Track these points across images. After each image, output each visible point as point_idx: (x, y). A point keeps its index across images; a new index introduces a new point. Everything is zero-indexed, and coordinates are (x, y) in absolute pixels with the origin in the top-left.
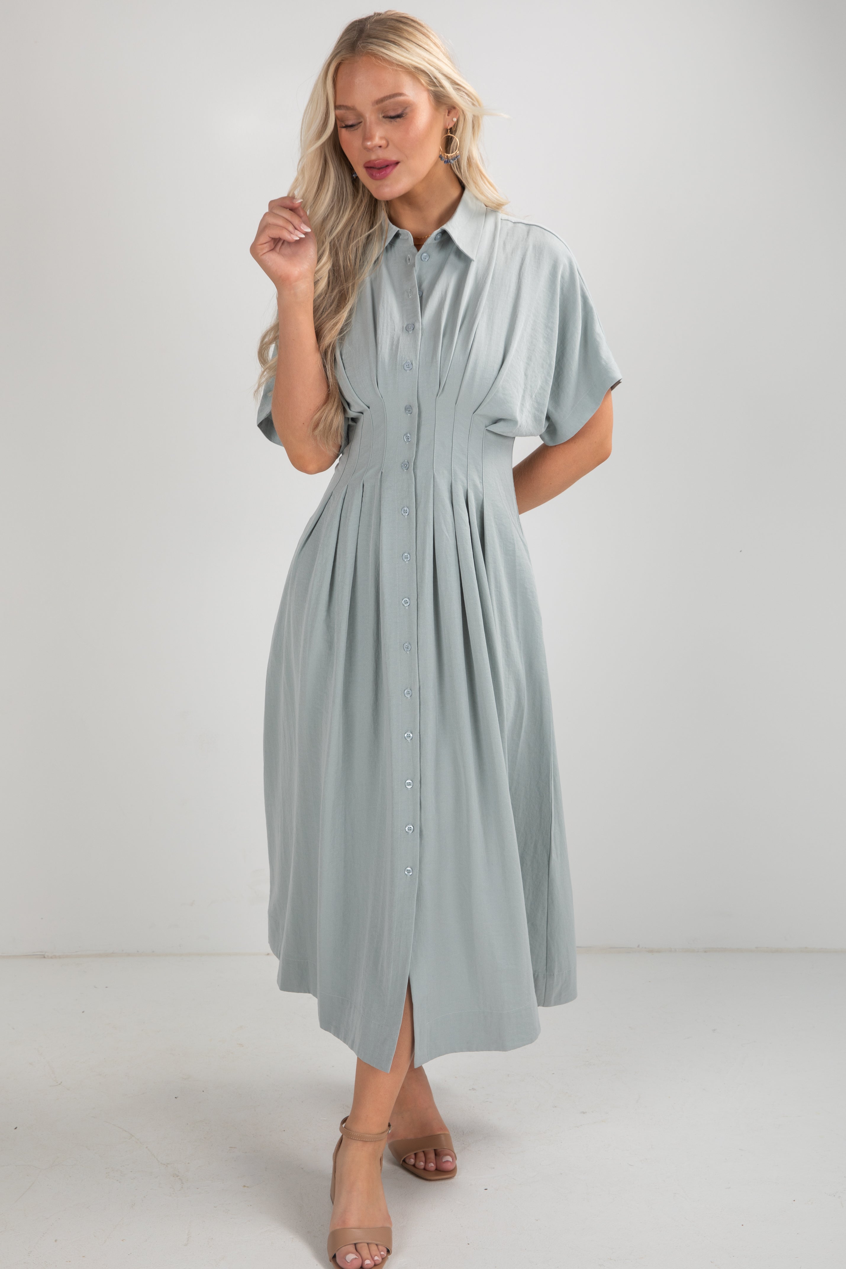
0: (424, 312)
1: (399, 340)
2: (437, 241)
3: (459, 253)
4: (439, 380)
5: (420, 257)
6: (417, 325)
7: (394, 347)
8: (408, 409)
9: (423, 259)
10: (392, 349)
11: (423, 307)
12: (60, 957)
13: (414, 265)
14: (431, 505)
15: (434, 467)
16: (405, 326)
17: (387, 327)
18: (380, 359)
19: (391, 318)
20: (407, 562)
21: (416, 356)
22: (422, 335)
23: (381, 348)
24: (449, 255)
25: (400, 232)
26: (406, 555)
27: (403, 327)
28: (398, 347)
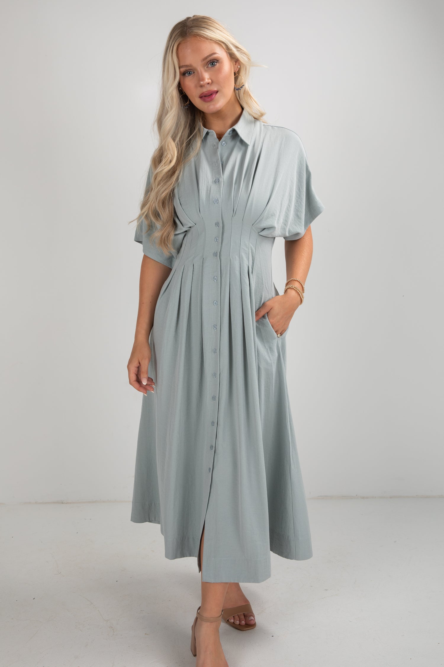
0: (224, 173)
1: (211, 187)
2: (230, 135)
3: (242, 142)
4: (233, 208)
5: (221, 144)
6: (220, 179)
7: (208, 192)
8: (217, 224)
9: (223, 144)
10: (207, 193)
11: (223, 171)
12: (70, 503)
13: (218, 148)
14: (229, 275)
15: (231, 255)
16: (214, 180)
17: (204, 182)
18: (201, 198)
19: (206, 176)
20: (216, 306)
21: (220, 196)
22: (223, 185)
23: (201, 192)
24: (237, 142)
25: (209, 131)
26: (215, 302)
27: (213, 181)
28: (210, 191)
